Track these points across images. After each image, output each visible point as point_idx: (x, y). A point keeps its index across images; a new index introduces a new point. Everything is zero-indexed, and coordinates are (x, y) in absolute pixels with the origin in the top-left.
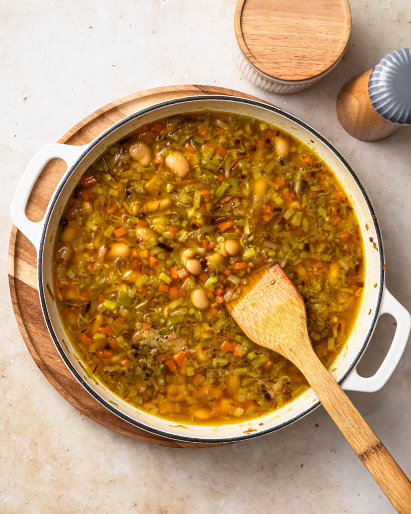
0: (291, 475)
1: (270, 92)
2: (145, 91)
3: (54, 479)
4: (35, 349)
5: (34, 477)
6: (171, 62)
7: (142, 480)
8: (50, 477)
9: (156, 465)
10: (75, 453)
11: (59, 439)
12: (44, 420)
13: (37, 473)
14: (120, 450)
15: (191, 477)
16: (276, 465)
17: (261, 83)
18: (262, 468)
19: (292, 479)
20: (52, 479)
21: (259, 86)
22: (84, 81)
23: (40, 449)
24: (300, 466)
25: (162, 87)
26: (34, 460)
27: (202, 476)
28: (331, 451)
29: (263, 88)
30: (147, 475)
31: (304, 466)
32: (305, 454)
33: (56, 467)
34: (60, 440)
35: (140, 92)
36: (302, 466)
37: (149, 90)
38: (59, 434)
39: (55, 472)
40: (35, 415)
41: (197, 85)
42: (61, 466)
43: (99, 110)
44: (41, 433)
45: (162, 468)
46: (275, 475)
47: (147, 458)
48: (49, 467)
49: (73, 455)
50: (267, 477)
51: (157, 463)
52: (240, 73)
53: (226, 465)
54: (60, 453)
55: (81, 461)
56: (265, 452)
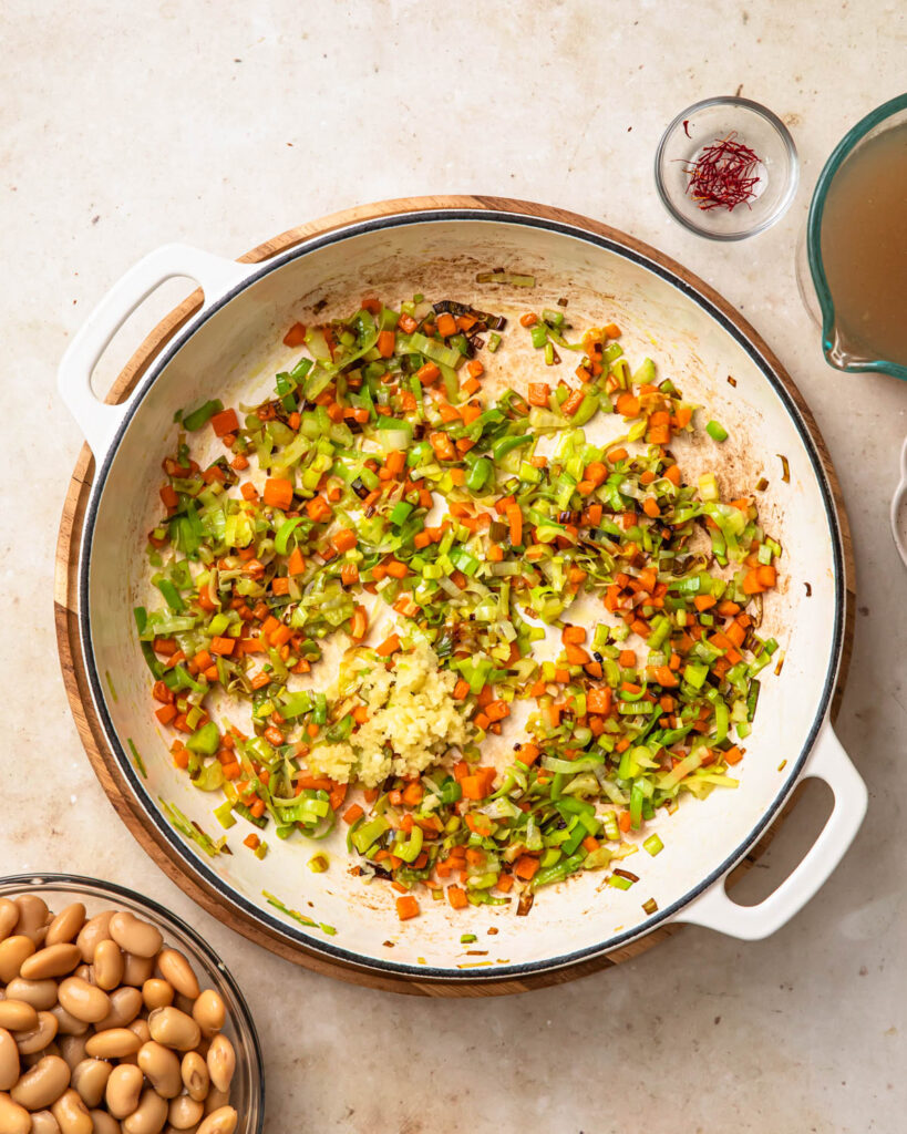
0: (695, 1041)
2: (366, 206)
4: (108, 770)
6: (415, 135)
7: (364, 1057)
9: (395, 1024)
14: (315, 992)
15: (473, 1048)
16: (659, 1019)
18: (629, 1027)
19: (697, 1050)
22: (225, 180)
24: (713, 1020)
25: (405, 200)
27: (496, 1046)
28: (782, 987)
30: (377, 1047)
31: (722, 1019)
32: (723, 994)
35: (356, 208)
36: (717, 1021)
37: (375, 205)
41: (482, 197)
43: (265, 246)
45: (410, 1029)
46: (658, 1043)
47: (375, 1010)
50: (641, 1046)
51: (397, 1019)
53: (549, 1022)
56: (637, 992)
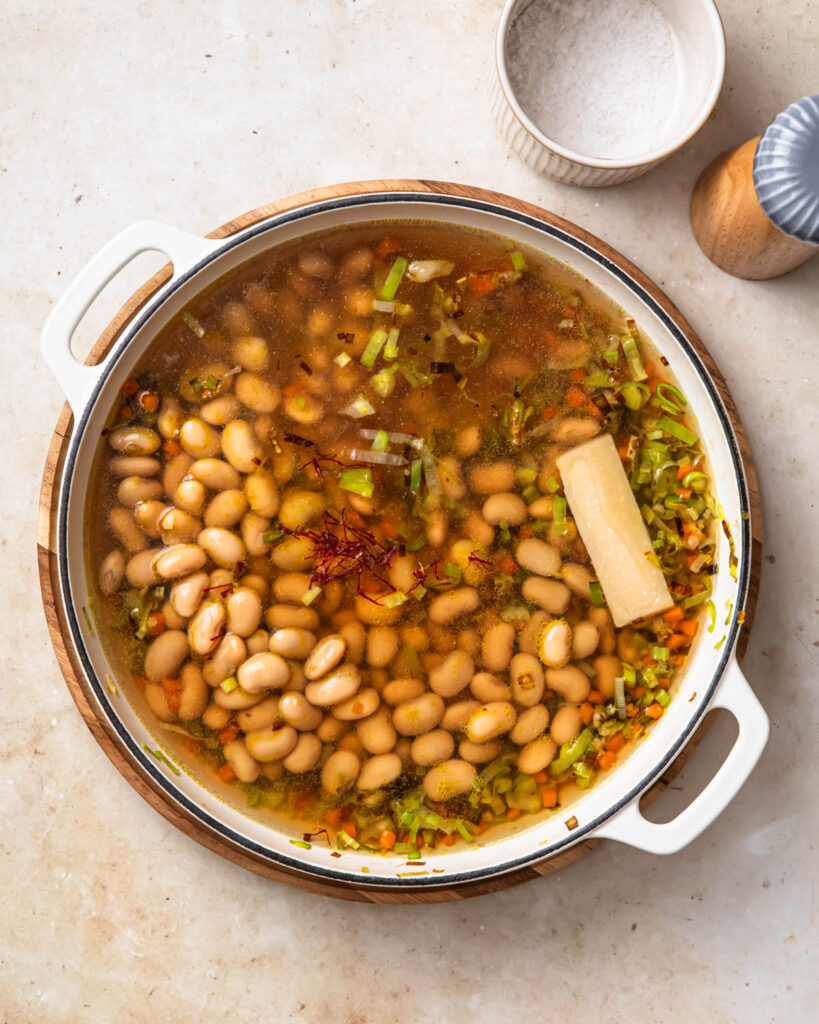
0: (613, 946)
1: (566, 184)
2: (323, 188)
3: (141, 955)
4: (85, 696)
5: (100, 952)
6: (368, 125)
7: (315, 957)
8: (132, 952)
9: (343, 927)
10: (181, 904)
11: (149, 876)
12: (120, 840)
13: (105, 944)
15: (413, 950)
16: (581, 926)
17: (548, 166)
18: (554, 932)
19: (615, 954)
20: (136, 957)
21: (544, 172)
22: (196, 163)
23: (111, 897)
24: (630, 926)
25: (358, 183)
26: (99, 918)
27: (434, 948)
28: (692, 898)
29: (553, 176)
30: (326, 948)
31: (638, 927)
32: (638, 904)
33: (144, 932)
34: (151, 879)
36: (634, 927)
37: (331, 188)
38: (150, 867)
39: (141, 942)
40: (101, 830)
41: (428, 181)
42: (153, 931)
43: (231, 224)
44: (114, 865)
45: (356, 932)
46: (580, 946)
47: (325, 914)
48: (129, 933)
49: (178, 908)
50: (565, 949)
52: (507, 146)
53: (482, 928)
54: (151, 904)
55: (193, 920)
56: (561, 901)
